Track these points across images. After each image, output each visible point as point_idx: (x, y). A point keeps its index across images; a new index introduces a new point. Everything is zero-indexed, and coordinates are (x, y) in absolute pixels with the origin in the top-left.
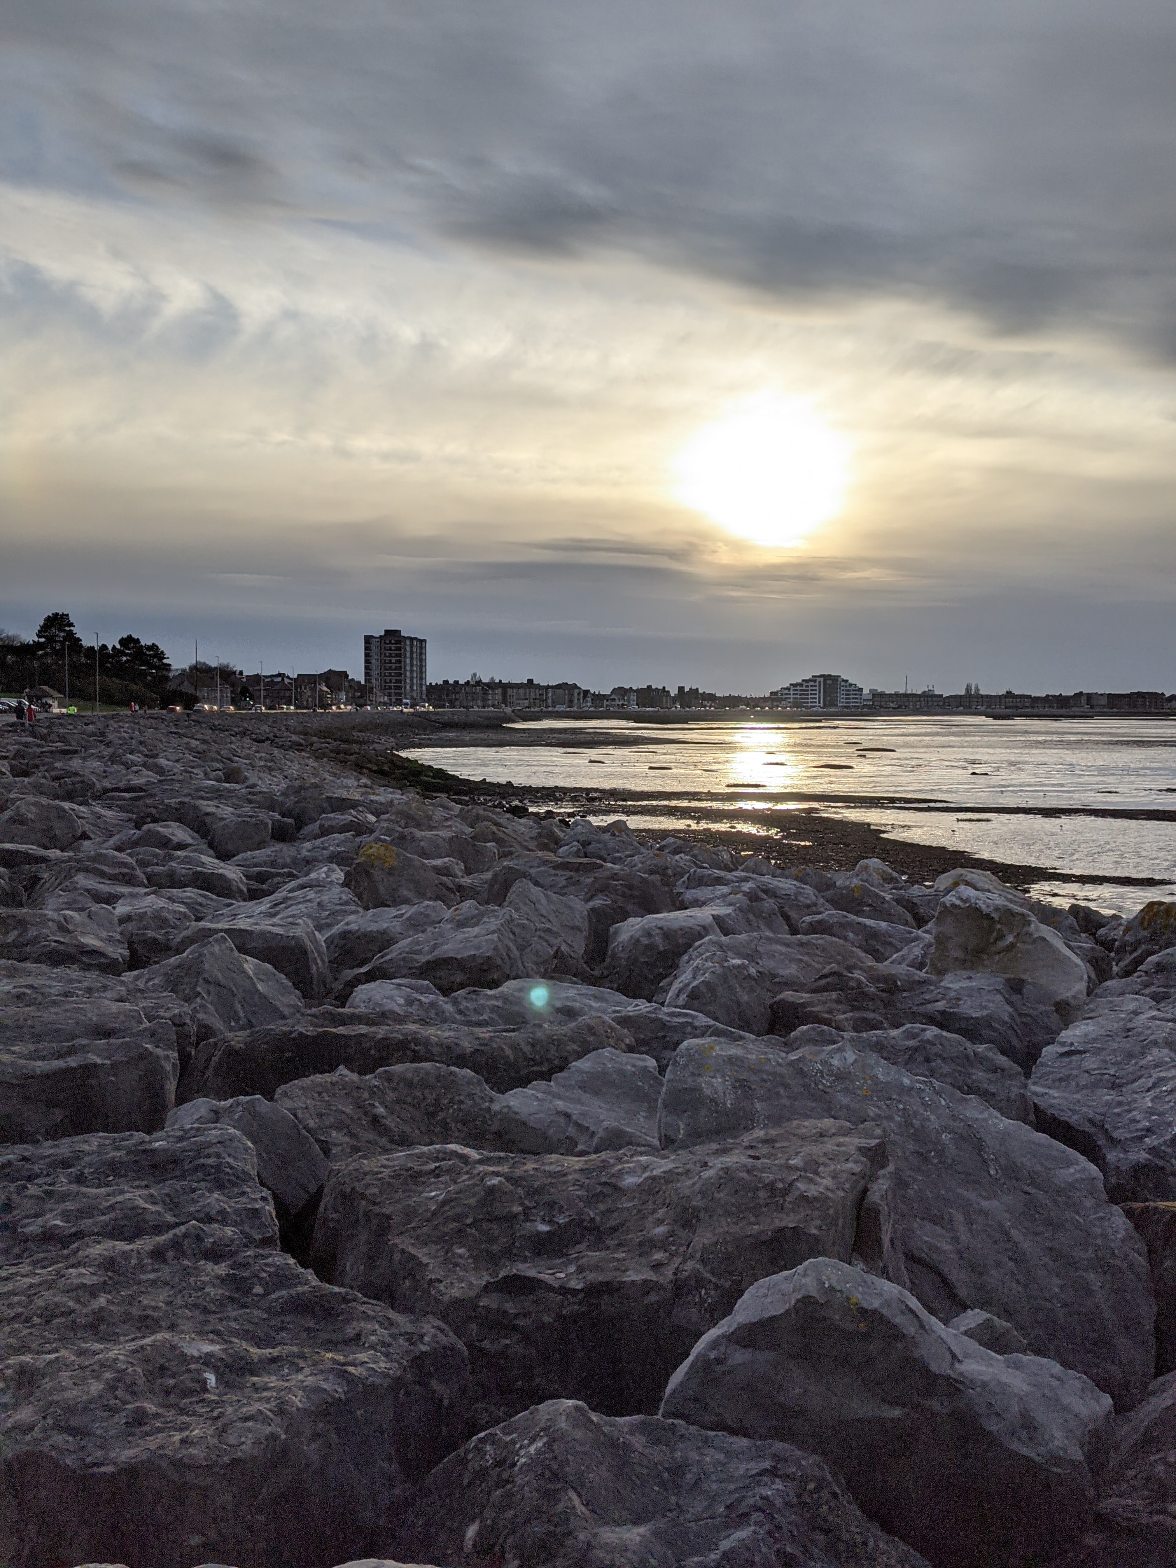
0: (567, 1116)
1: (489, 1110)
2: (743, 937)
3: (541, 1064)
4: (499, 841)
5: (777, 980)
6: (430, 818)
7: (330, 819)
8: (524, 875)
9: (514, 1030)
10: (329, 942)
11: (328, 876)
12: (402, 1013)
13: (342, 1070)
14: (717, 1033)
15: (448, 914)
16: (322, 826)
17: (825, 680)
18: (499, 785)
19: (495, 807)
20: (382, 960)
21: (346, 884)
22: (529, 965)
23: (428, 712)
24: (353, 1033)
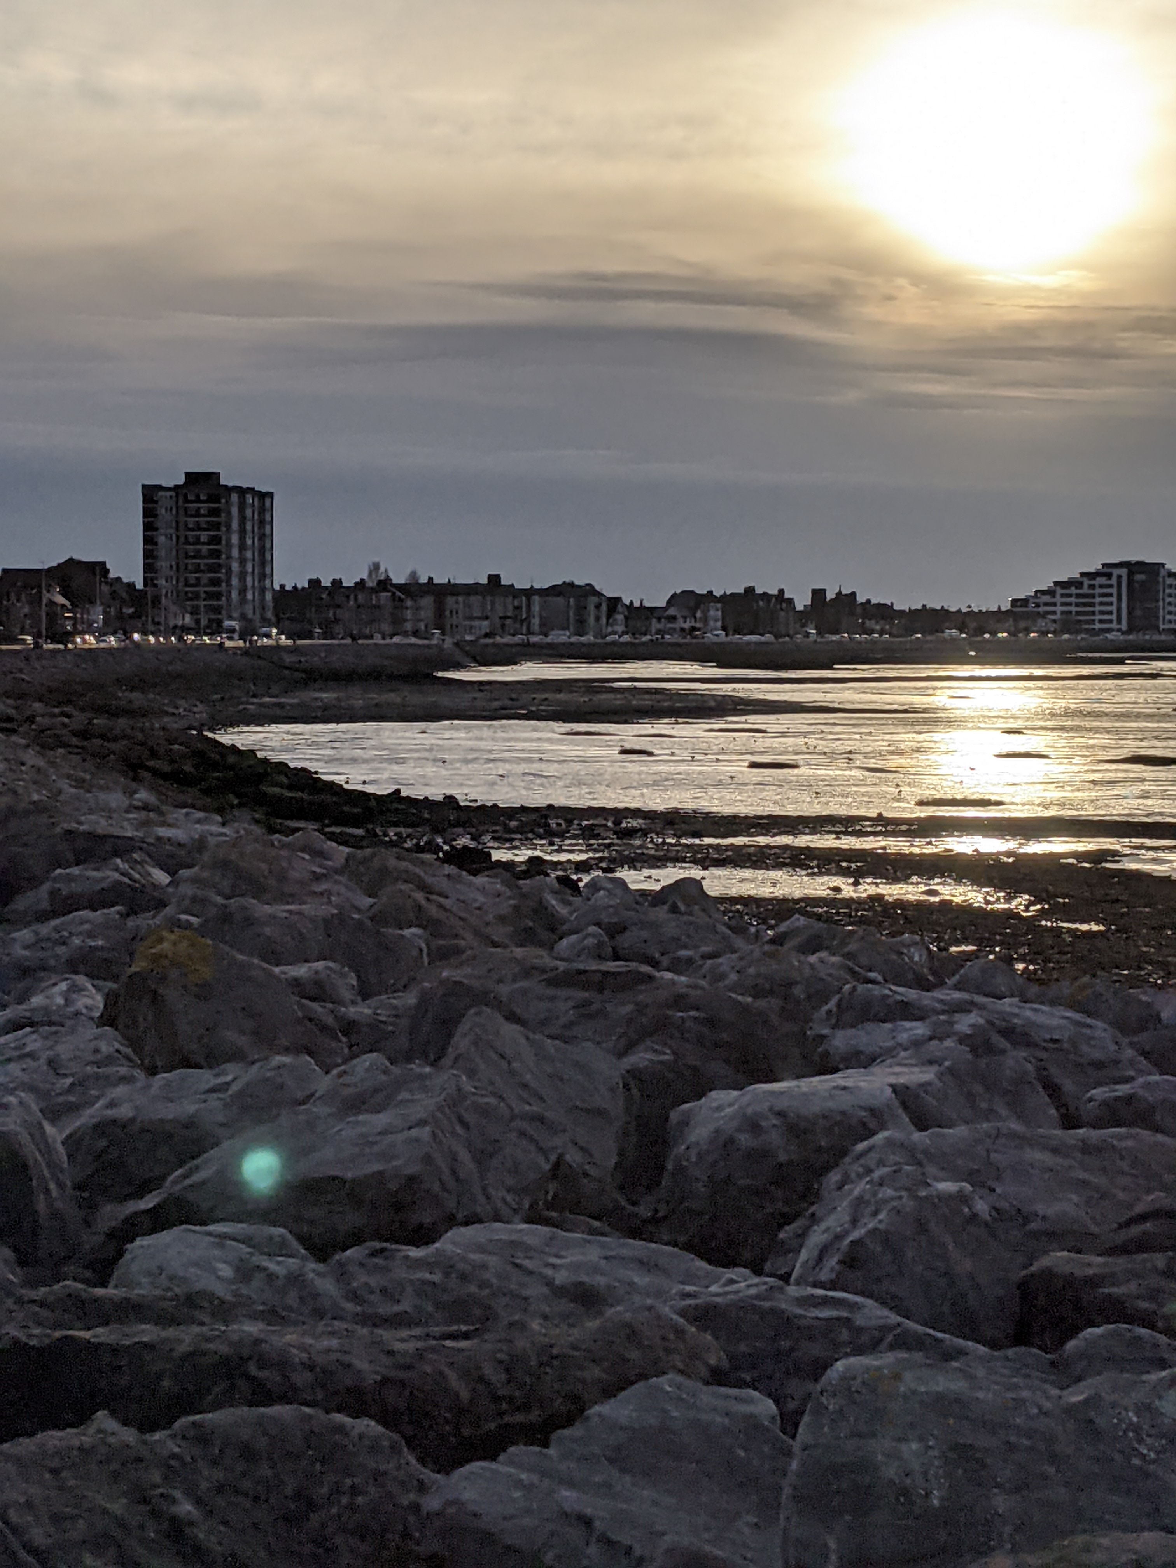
0: (587, 1522)
1: (416, 1508)
2: (960, 1131)
3: (525, 1407)
4: (432, 926)
5: (1033, 1226)
6: (282, 878)
7: (70, 879)
8: (483, 998)
9: (466, 1336)
10: (73, 1142)
11: (68, 1002)
12: (229, 1297)
13: (103, 1419)
14: (903, 1342)
15: (323, 1083)
16: (53, 894)
17: (1130, 574)
18: (427, 802)
19: (419, 849)
20: (188, 1182)
21: (108, 1019)
22: (497, 1194)
23: (278, 647)
24: (127, 1342)
